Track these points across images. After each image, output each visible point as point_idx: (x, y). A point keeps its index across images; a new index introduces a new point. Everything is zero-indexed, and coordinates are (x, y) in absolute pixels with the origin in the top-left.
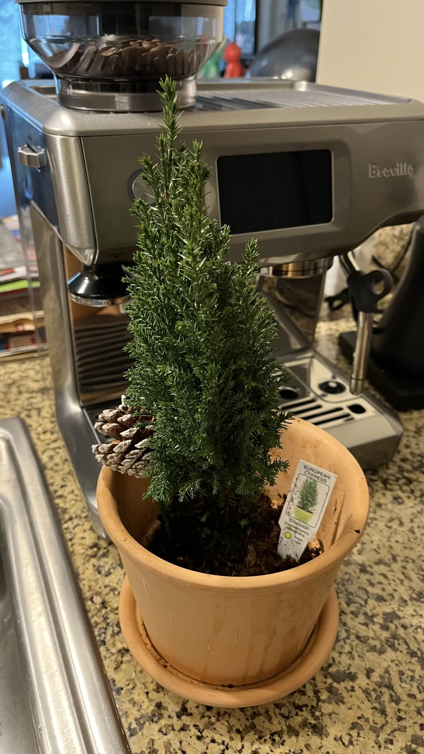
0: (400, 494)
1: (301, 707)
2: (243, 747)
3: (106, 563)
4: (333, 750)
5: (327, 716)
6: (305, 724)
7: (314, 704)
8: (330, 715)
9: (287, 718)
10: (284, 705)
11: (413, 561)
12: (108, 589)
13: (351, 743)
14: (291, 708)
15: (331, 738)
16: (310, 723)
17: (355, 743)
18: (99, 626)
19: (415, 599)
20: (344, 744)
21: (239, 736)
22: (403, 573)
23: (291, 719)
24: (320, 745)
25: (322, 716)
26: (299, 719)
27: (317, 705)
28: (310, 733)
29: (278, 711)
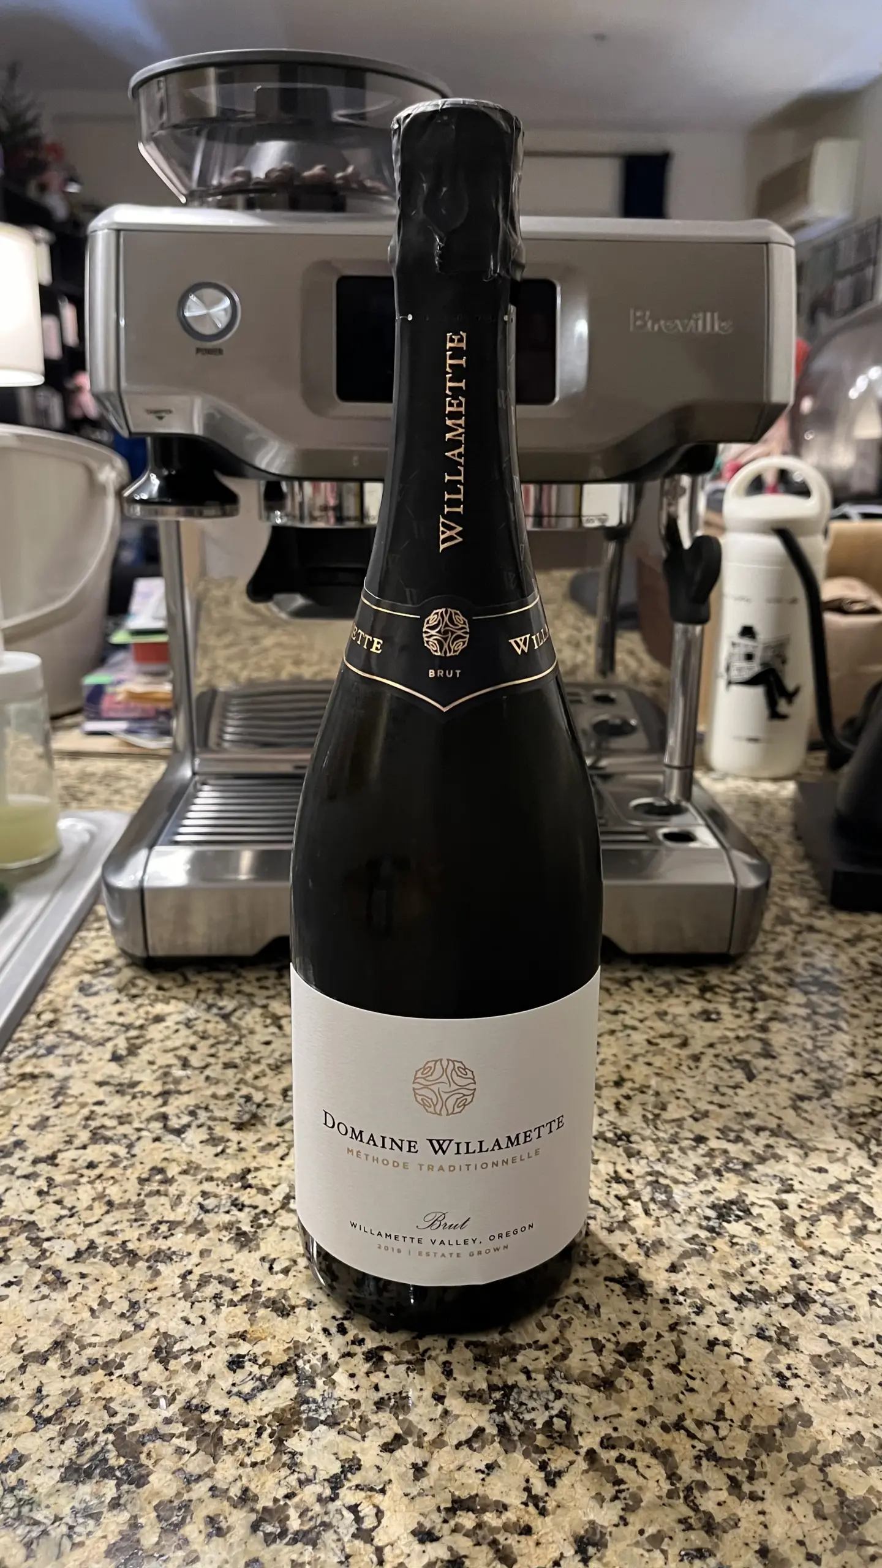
0: (724, 1009)
1: (243, 1206)
2: (97, 1222)
3: (102, 983)
4: (245, 1269)
5: (278, 1229)
6: (227, 1227)
7: (271, 1210)
8: (284, 1229)
9: (207, 1211)
10: (216, 1196)
11: (657, 1094)
12: (75, 1009)
13: (286, 1271)
14: (226, 1203)
15: (257, 1255)
16: (239, 1229)
17: (291, 1273)
18: (22, 1043)
19: (606, 1140)
20: (271, 1268)
21: (105, 1208)
22: (617, 1104)
23: (211, 1215)
24: (229, 1257)
25: (269, 1226)
26: (227, 1218)
27: (275, 1212)
28: (225, 1239)
29: (200, 1199)
